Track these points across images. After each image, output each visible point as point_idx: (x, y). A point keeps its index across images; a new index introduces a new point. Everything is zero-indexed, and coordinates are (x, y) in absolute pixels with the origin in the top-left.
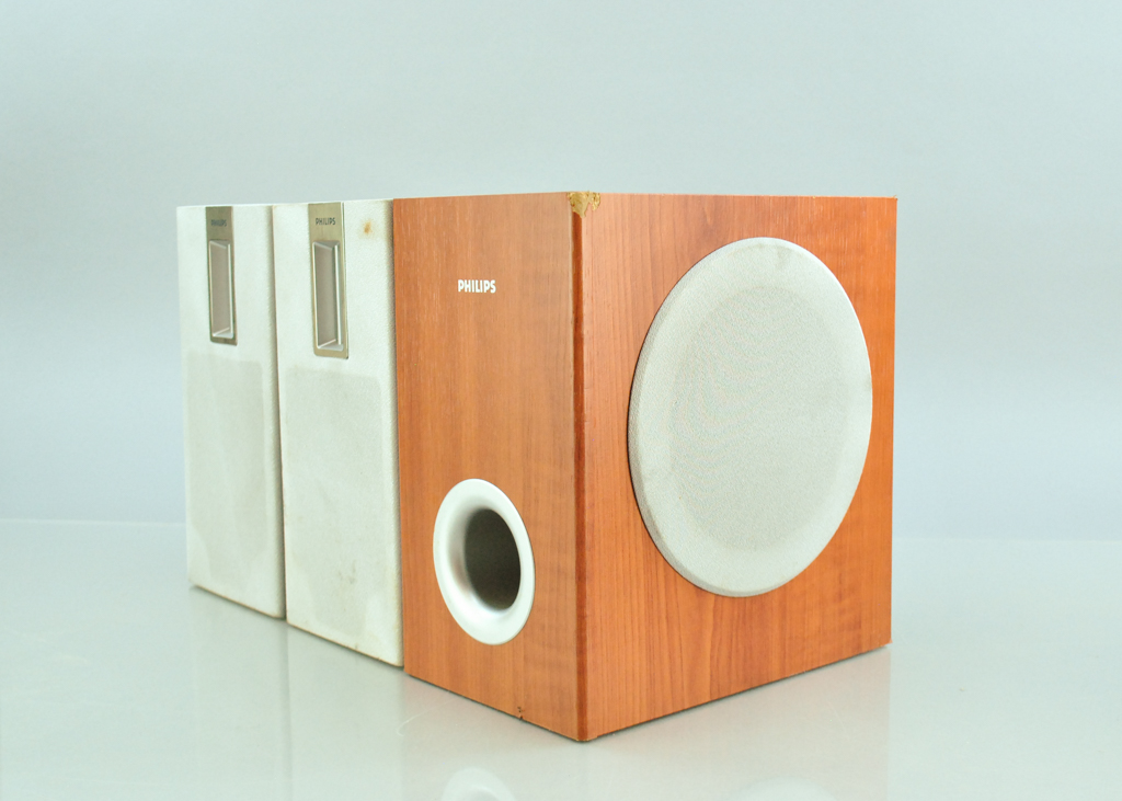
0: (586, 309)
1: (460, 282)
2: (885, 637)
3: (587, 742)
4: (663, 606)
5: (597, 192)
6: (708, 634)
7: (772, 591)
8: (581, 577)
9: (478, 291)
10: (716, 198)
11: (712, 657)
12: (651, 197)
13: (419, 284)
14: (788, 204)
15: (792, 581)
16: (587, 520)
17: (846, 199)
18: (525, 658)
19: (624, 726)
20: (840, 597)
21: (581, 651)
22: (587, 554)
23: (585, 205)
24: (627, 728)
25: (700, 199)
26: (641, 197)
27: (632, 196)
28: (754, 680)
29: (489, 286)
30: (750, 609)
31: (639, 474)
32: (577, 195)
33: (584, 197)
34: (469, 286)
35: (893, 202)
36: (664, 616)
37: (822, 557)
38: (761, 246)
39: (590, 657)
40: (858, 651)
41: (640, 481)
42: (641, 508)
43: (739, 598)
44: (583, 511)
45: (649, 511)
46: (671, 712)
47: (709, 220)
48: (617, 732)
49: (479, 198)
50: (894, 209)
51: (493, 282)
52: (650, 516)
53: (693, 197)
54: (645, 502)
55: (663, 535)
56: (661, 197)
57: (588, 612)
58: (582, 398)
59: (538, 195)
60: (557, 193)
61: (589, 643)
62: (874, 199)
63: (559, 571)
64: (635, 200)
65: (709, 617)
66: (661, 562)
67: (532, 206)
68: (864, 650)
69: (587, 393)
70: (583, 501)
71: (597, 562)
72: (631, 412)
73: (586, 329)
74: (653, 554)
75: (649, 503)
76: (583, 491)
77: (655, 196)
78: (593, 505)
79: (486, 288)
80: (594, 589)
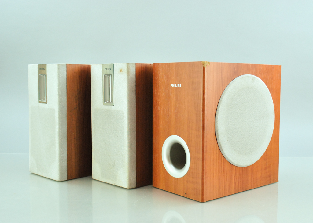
0: (206, 91)
1: (171, 84)
2: (277, 180)
3: (203, 203)
4: (223, 168)
5: (209, 61)
6: (234, 176)
7: (249, 166)
8: (203, 159)
9: (176, 87)
10: (238, 64)
11: (234, 183)
12: (222, 63)
13: (159, 85)
14: (255, 66)
15: (254, 164)
16: (205, 145)
17: (269, 65)
18: (187, 181)
19: (213, 199)
20: (266, 168)
21: (203, 179)
22: (205, 154)
23: (206, 65)
24: (214, 200)
25: (233, 64)
26: (219, 63)
27: (217, 63)
28: (245, 189)
29: (179, 85)
30: (244, 170)
31: (218, 134)
32: (204, 62)
33: (206, 63)
34: (174, 85)
35: (280, 66)
36: (223, 171)
37: (262, 158)
38: (248, 77)
39: (205, 180)
40: (270, 183)
41: (218, 136)
42: (218, 142)
43: (241, 167)
44: (204, 143)
45: (220, 144)
46: (224, 196)
47: (235, 69)
48: (211, 200)
49: (177, 63)
50: (281, 68)
51: (180, 84)
52: (220, 145)
53: (232, 63)
54: (219, 141)
55: (223, 150)
56: (224, 63)
57: (205, 169)
58: (204, 114)
59: (193, 62)
60: (198, 62)
61: (205, 177)
62: (276, 65)
63: (197, 158)
64: (218, 64)
65: (234, 172)
66: (223, 157)
67: (192, 65)
68: (272, 183)
69: (206, 112)
70: (204, 140)
71: (207, 156)
72: (216, 118)
73: (206, 96)
74: (221, 155)
75: (220, 141)
76: (204, 138)
77: (223, 63)
78: (206, 141)
79: (178, 86)
80: (207, 163)
